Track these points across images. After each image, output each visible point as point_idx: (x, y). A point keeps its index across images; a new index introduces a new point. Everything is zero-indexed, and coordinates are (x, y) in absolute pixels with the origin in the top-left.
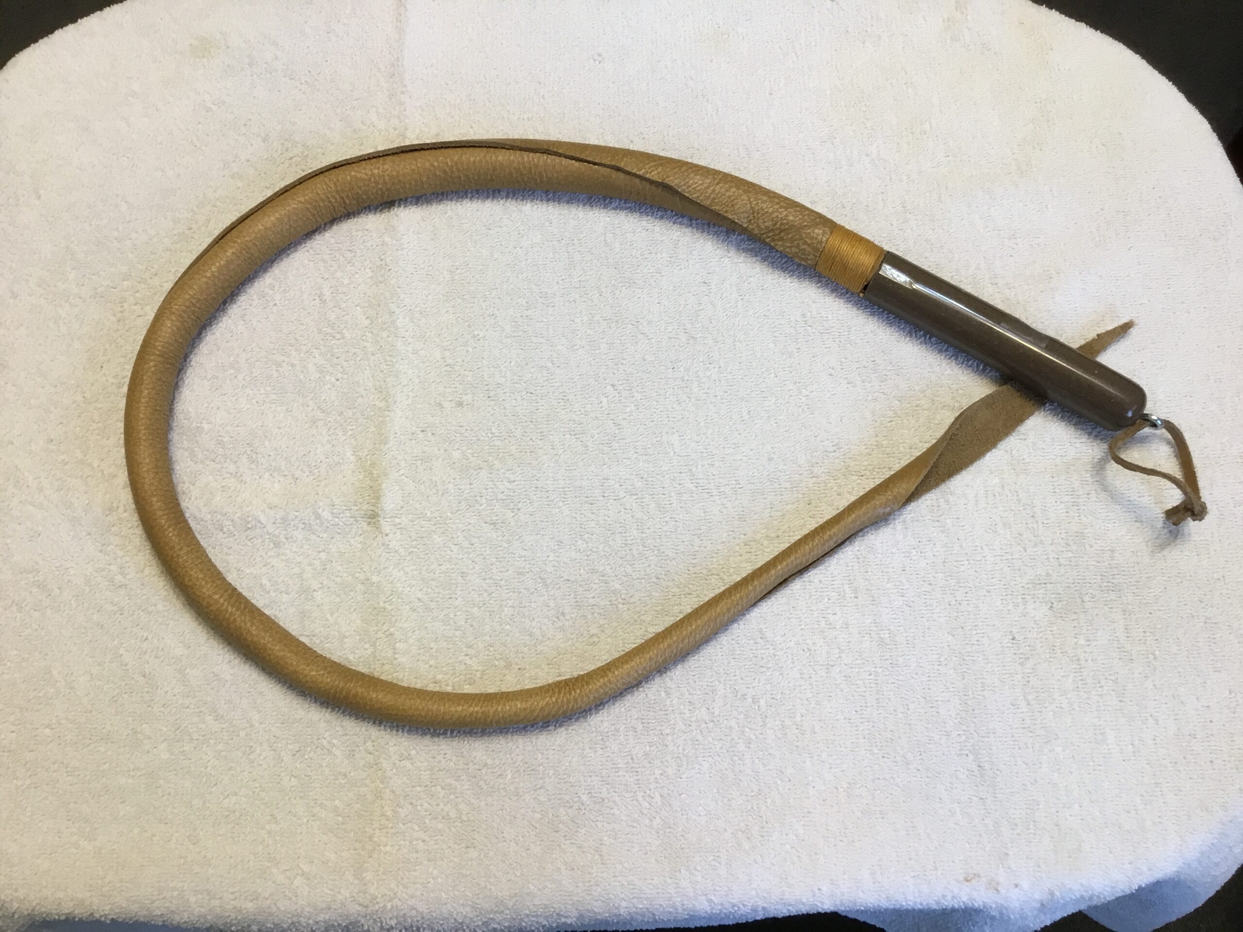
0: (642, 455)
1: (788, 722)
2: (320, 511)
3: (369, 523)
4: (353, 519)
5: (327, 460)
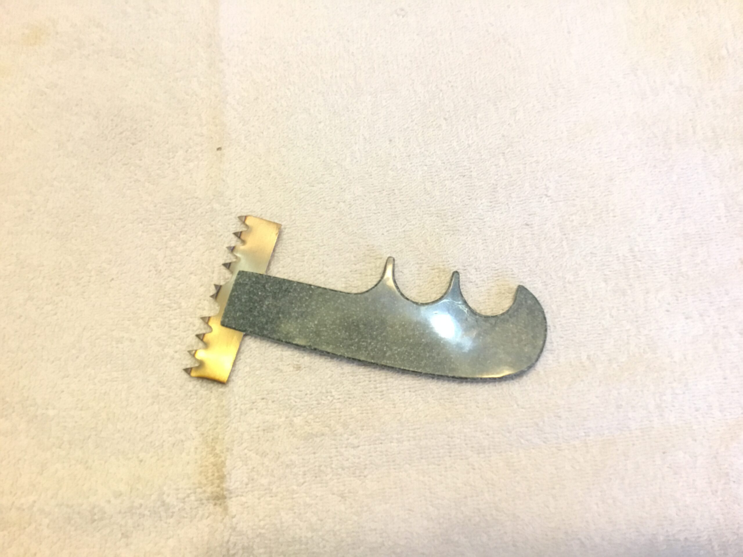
2: (165, 497)
3: (215, 504)
4: (199, 502)
5: (170, 439)
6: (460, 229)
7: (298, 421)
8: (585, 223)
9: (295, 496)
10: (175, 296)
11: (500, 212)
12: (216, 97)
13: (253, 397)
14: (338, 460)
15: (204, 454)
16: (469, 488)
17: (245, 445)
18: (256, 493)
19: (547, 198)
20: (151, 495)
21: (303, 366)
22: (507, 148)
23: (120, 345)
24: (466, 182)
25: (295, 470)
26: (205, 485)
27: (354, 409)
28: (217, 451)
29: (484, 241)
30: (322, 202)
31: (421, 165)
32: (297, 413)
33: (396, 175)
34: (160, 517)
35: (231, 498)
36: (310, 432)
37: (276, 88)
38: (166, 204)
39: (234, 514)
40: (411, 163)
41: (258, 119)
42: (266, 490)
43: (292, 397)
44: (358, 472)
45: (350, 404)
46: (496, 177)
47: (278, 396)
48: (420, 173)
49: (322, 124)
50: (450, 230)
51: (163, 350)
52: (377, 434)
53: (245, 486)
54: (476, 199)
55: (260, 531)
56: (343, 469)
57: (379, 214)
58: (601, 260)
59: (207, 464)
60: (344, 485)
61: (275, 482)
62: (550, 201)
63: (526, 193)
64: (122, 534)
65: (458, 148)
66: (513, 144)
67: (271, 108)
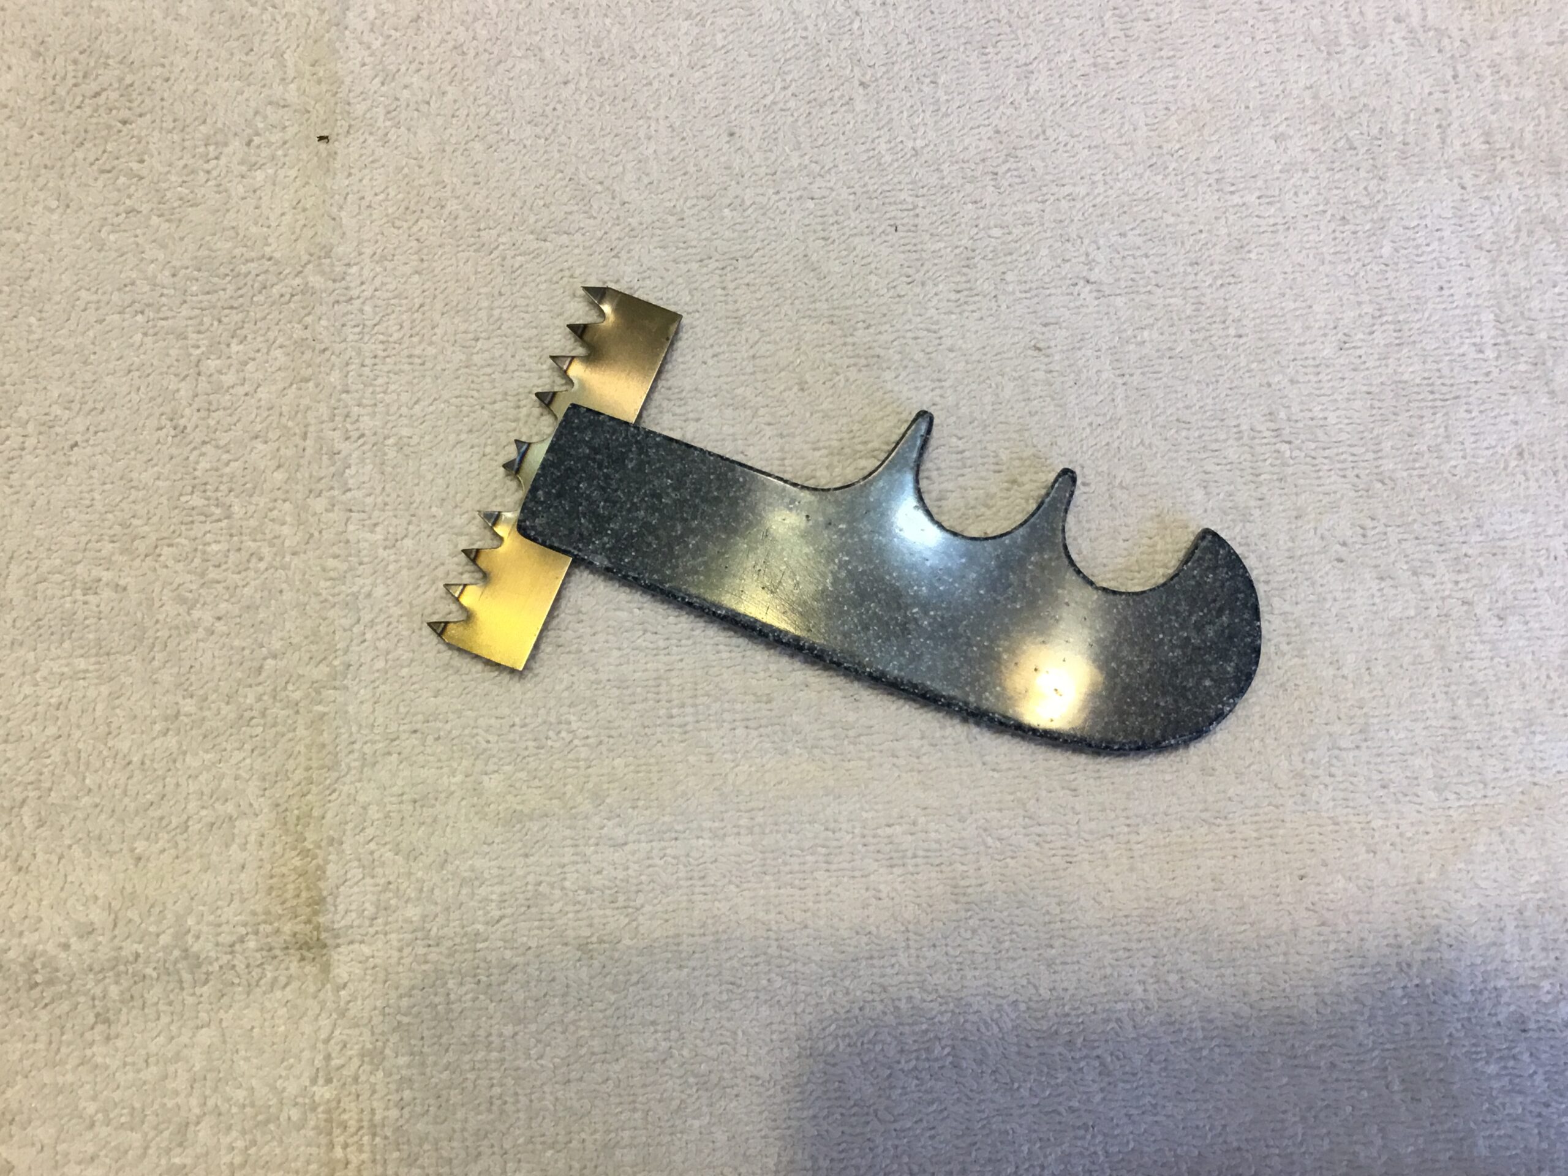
2: (190, 939)
3: (303, 959)
4: (264, 953)
5: (204, 813)
6: (882, 352)
7: (492, 783)
8: (1170, 349)
9: (479, 946)
10: (217, 490)
11: (976, 315)
13: (393, 728)
14: (577, 871)
15: (278, 848)
16: (865, 939)
17: (370, 832)
18: (393, 936)
19: (1088, 287)
20: (158, 935)
22: (1005, 162)
23: (91, 598)
24: (902, 241)
25: (483, 891)
26: (280, 917)
27: (618, 762)
28: (308, 845)
29: (937, 384)
30: (565, 280)
31: (801, 197)
32: (491, 767)
33: (740, 220)
34: (181, 982)
35: (338, 946)
36: (519, 808)
38: (199, 270)
39: (340, 981)
40: (778, 192)
41: (418, 70)
42: (414, 931)
43: (480, 731)
44: (621, 898)
45: (610, 750)
46: (975, 230)
47: (448, 727)
48: (797, 216)
49: (572, 86)
50: (858, 356)
51: (189, 614)
52: (667, 819)
53: (368, 923)
54: (923, 284)
55: (399, 1017)
56: (589, 892)
57: (697, 315)
58: (1200, 437)
59: (284, 870)
60: (591, 925)
61: (436, 916)
62: (1095, 294)
63: (1041, 273)
64: (97, 1015)
65: (888, 158)
66: (1019, 153)
67: (451, 44)
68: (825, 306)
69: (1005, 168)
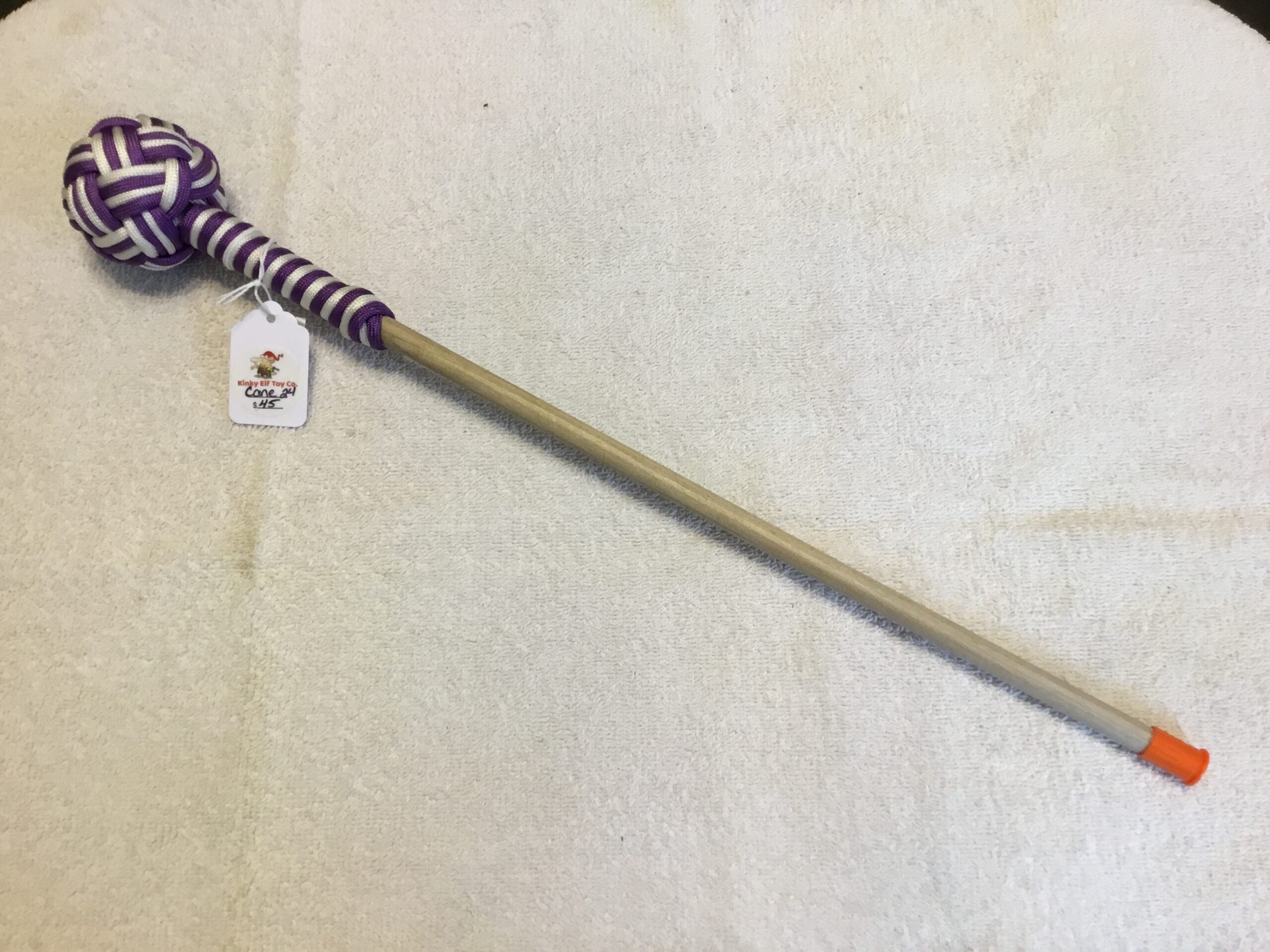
0: (558, 495)
1: (713, 817)
3: (242, 574)
4: (224, 570)
5: (197, 500)
6: (559, 290)
7: (345, 492)
9: (333, 572)
11: (609, 275)
12: (288, 111)
14: (386, 537)
15: (235, 519)
16: (528, 577)
17: (282, 514)
18: (290, 565)
19: (666, 266)
21: (357, 433)
22: (629, 202)
26: (234, 552)
27: (411, 484)
28: (251, 518)
31: (525, 212)
32: (346, 484)
35: (259, 568)
36: (358, 505)
37: (360, 106)
39: (261, 586)
40: (513, 210)
41: (335, 143)
45: (407, 478)
46: (611, 233)
47: (325, 463)
49: (412, 154)
53: (277, 557)
54: (583, 259)
57: (467, 267)
59: (237, 530)
61: (312, 556)
62: (669, 270)
63: (643, 257)
66: (636, 198)
67: (353, 130)
68: (533, 266)
69: (628, 205)
